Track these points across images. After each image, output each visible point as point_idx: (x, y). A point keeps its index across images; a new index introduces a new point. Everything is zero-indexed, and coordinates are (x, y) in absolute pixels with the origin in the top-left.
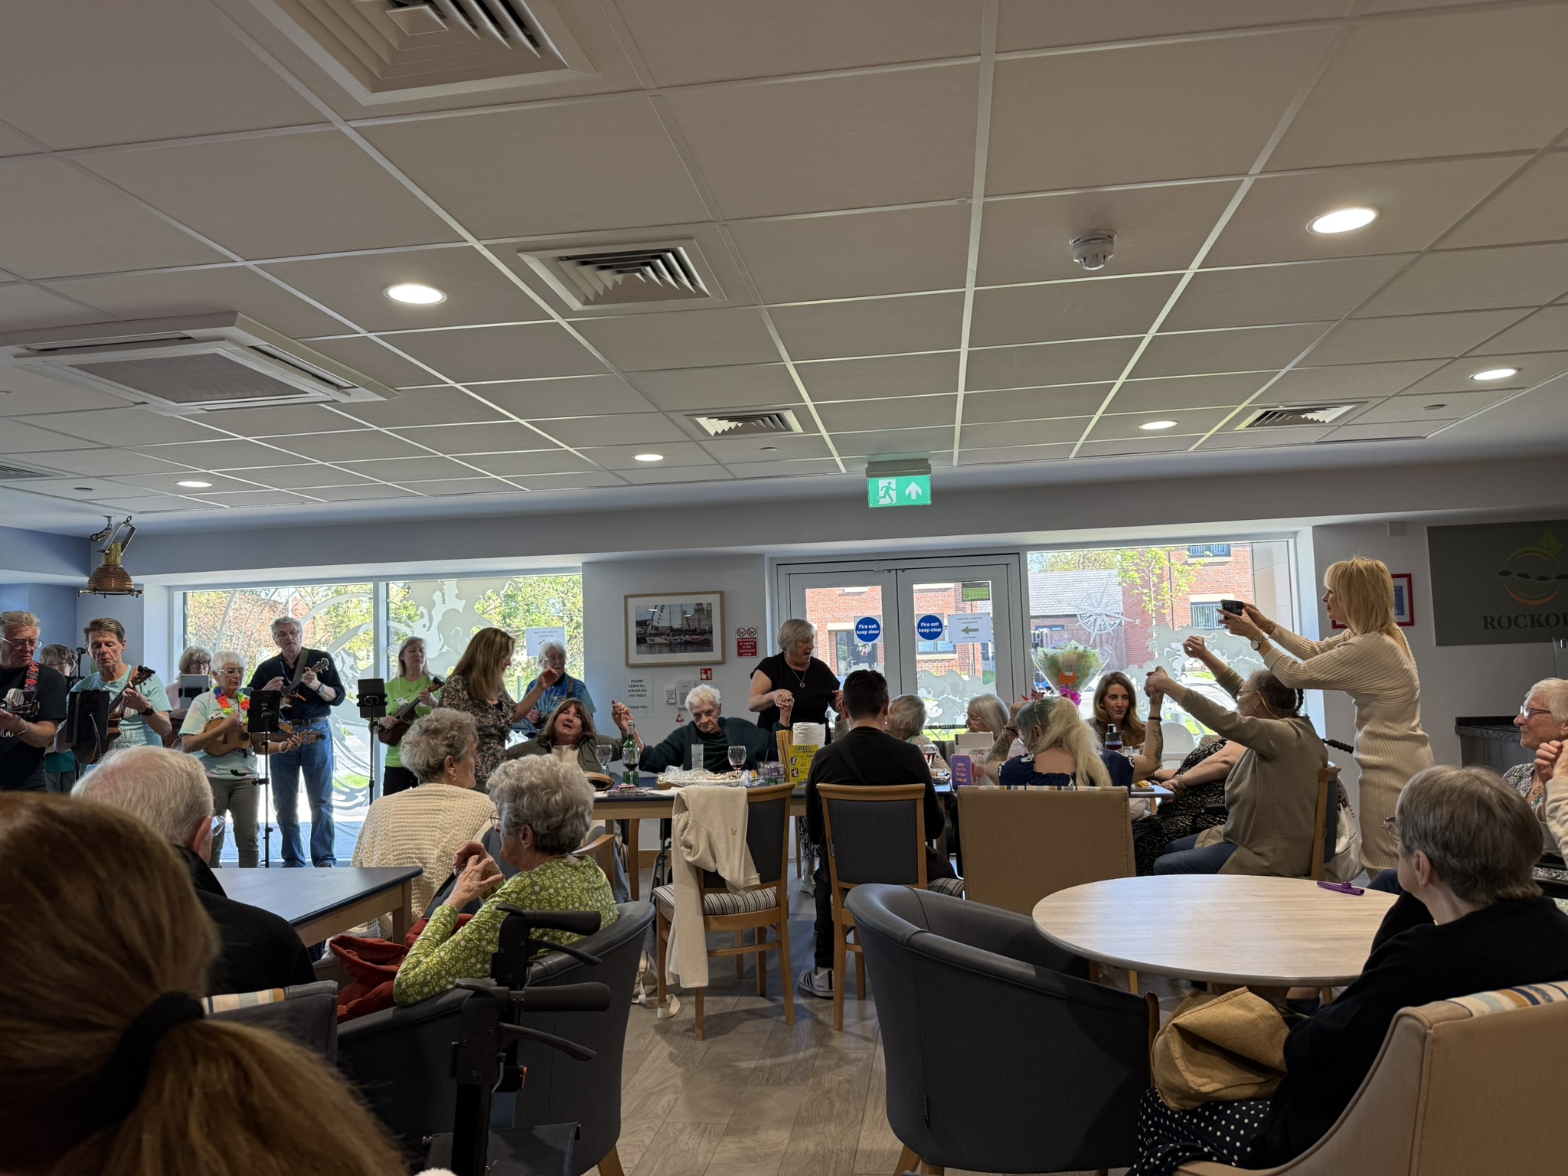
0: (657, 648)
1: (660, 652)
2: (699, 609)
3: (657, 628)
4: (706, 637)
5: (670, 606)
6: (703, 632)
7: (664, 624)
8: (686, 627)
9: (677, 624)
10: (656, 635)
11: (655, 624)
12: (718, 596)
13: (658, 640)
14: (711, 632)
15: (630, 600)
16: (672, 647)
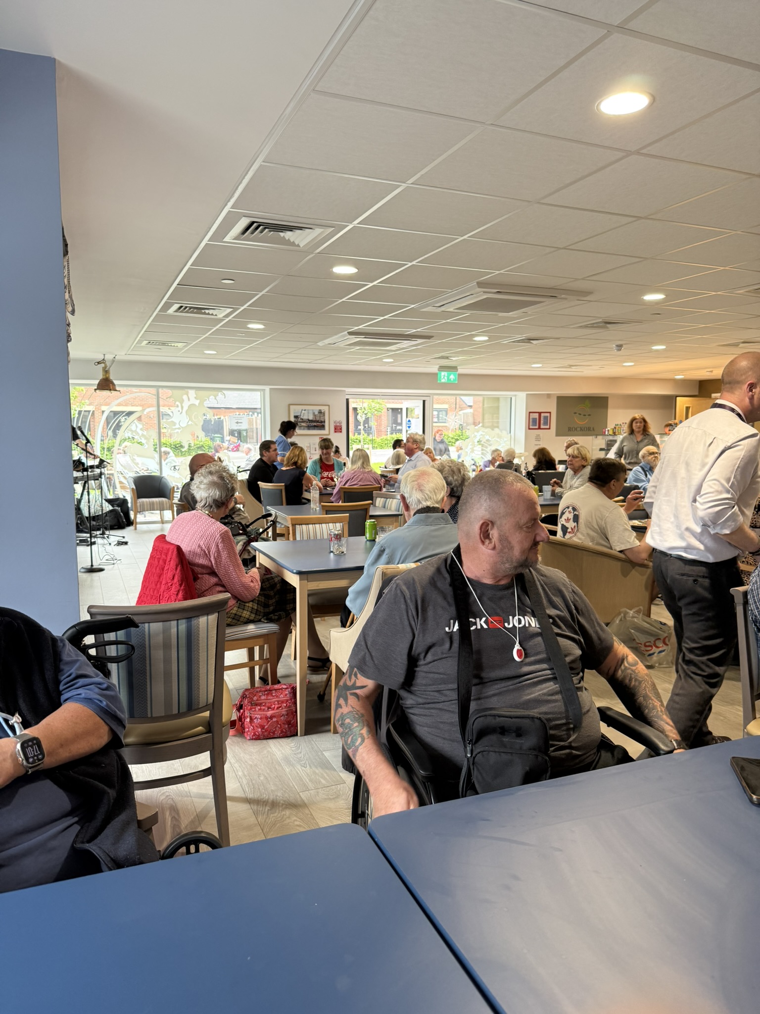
0: (303, 428)
1: (304, 429)
2: (320, 412)
3: (302, 419)
4: (323, 424)
5: (308, 410)
6: (322, 422)
7: (305, 417)
8: (314, 419)
9: (311, 418)
10: (302, 422)
11: (302, 417)
12: (327, 407)
13: (303, 424)
14: (324, 422)
15: (291, 406)
16: (309, 428)
